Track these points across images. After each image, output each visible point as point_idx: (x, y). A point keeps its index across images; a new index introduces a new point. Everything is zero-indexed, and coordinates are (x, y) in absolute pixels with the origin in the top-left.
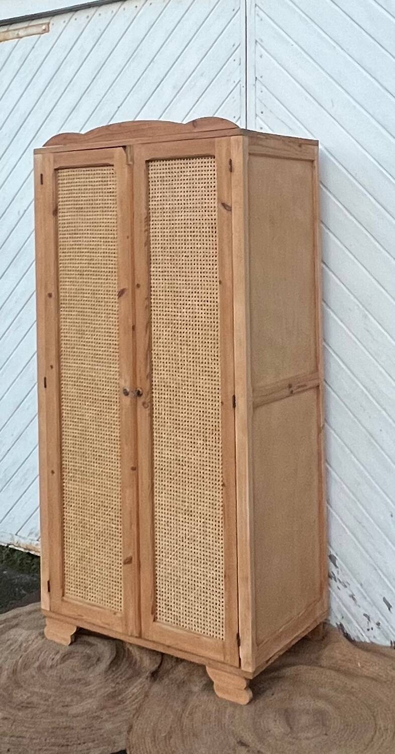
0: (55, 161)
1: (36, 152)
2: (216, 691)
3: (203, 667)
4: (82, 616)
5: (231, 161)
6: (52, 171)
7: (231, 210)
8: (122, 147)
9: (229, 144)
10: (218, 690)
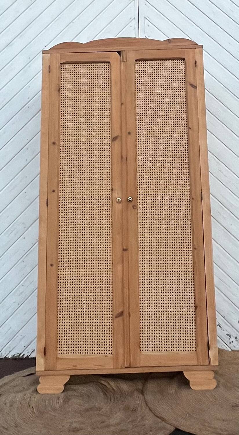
0: (61, 58)
1: (44, 52)
2: (191, 387)
3: (181, 374)
4: (77, 366)
5: (196, 62)
6: (58, 64)
7: (196, 88)
8: (117, 52)
9: (194, 52)
10: (193, 385)
